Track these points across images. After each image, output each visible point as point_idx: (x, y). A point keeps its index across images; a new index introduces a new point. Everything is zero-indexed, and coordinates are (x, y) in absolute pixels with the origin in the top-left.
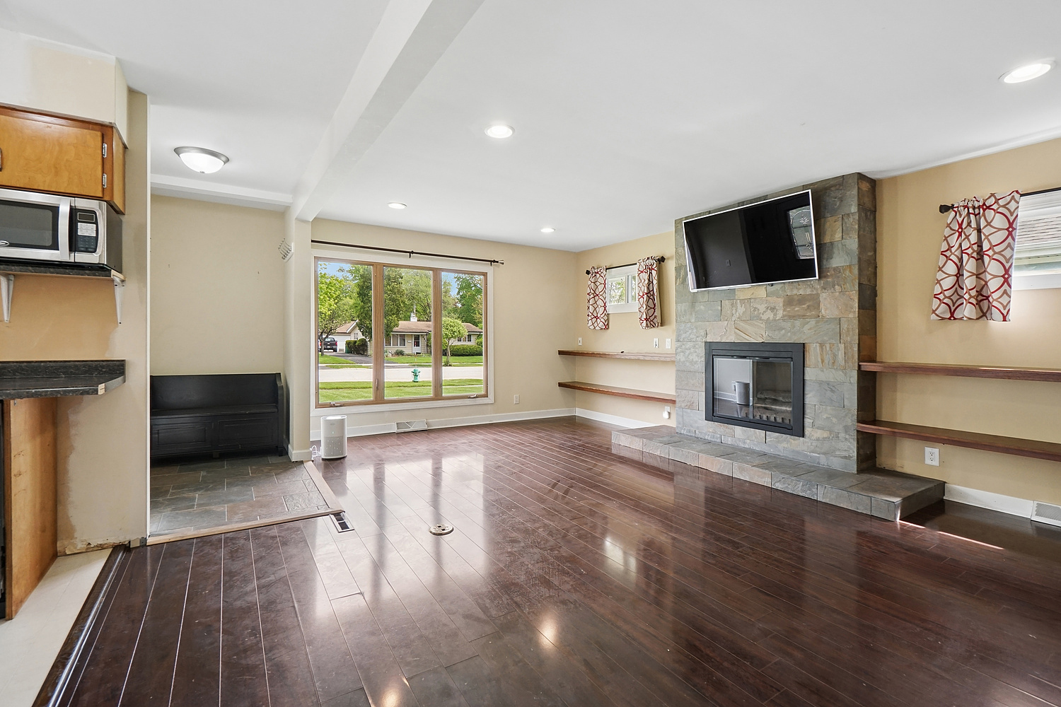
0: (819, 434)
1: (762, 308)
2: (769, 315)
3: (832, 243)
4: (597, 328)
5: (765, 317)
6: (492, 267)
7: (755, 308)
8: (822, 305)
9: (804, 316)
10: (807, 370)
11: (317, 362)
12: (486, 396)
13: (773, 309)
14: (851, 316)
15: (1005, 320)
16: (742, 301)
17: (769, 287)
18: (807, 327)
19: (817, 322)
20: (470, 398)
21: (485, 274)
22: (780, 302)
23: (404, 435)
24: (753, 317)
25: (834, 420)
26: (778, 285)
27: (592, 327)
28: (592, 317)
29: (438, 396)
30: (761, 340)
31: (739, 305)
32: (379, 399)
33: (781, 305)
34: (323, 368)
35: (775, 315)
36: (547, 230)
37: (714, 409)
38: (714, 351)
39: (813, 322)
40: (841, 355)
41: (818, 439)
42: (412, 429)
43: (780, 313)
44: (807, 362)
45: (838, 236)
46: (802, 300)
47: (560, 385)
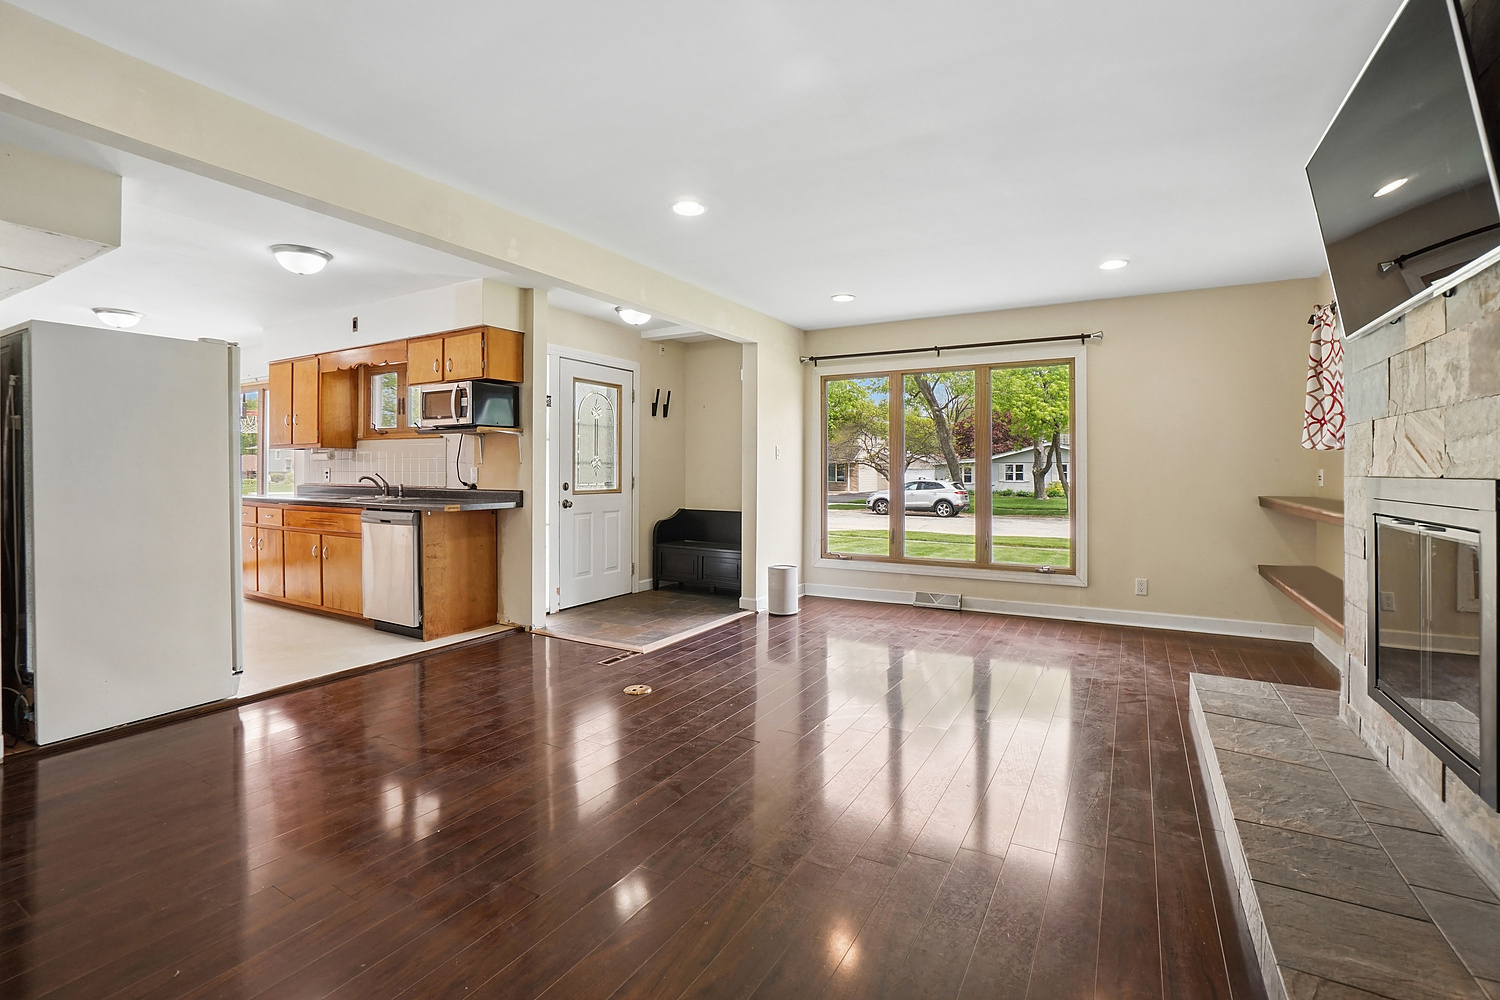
4: (1320, 447)
6: (1085, 347)
11: (824, 499)
12: (1072, 572)
20: (1038, 571)
21: (1071, 362)
23: (925, 611)
28: (1310, 420)
29: (983, 562)
32: (896, 557)
34: (832, 507)
36: (1113, 265)
42: (936, 604)
47: (1263, 571)
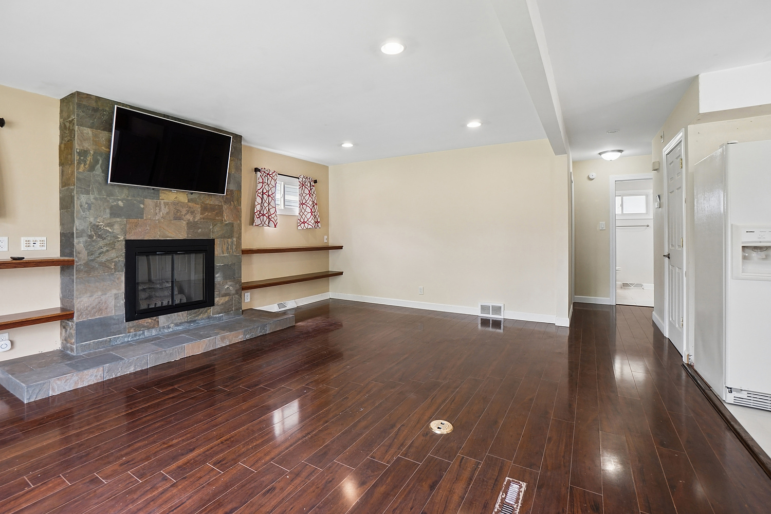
0: (223, 300)
1: (184, 211)
2: (189, 217)
3: (230, 174)
5: (185, 218)
7: (178, 210)
8: (224, 214)
9: (214, 220)
10: (216, 258)
13: (192, 213)
15: (275, 227)
16: (166, 203)
17: (190, 195)
18: (215, 229)
19: (221, 225)
22: (198, 208)
24: (176, 217)
25: (231, 288)
26: (197, 194)
30: (181, 239)
31: (163, 206)
33: (199, 210)
35: (194, 217)
39: (219, 225)
40: (234, 246)
41: (222, 304)
43: (199, 216)
44: (216, 252)
45: (233, 171)
46: (212, 208)
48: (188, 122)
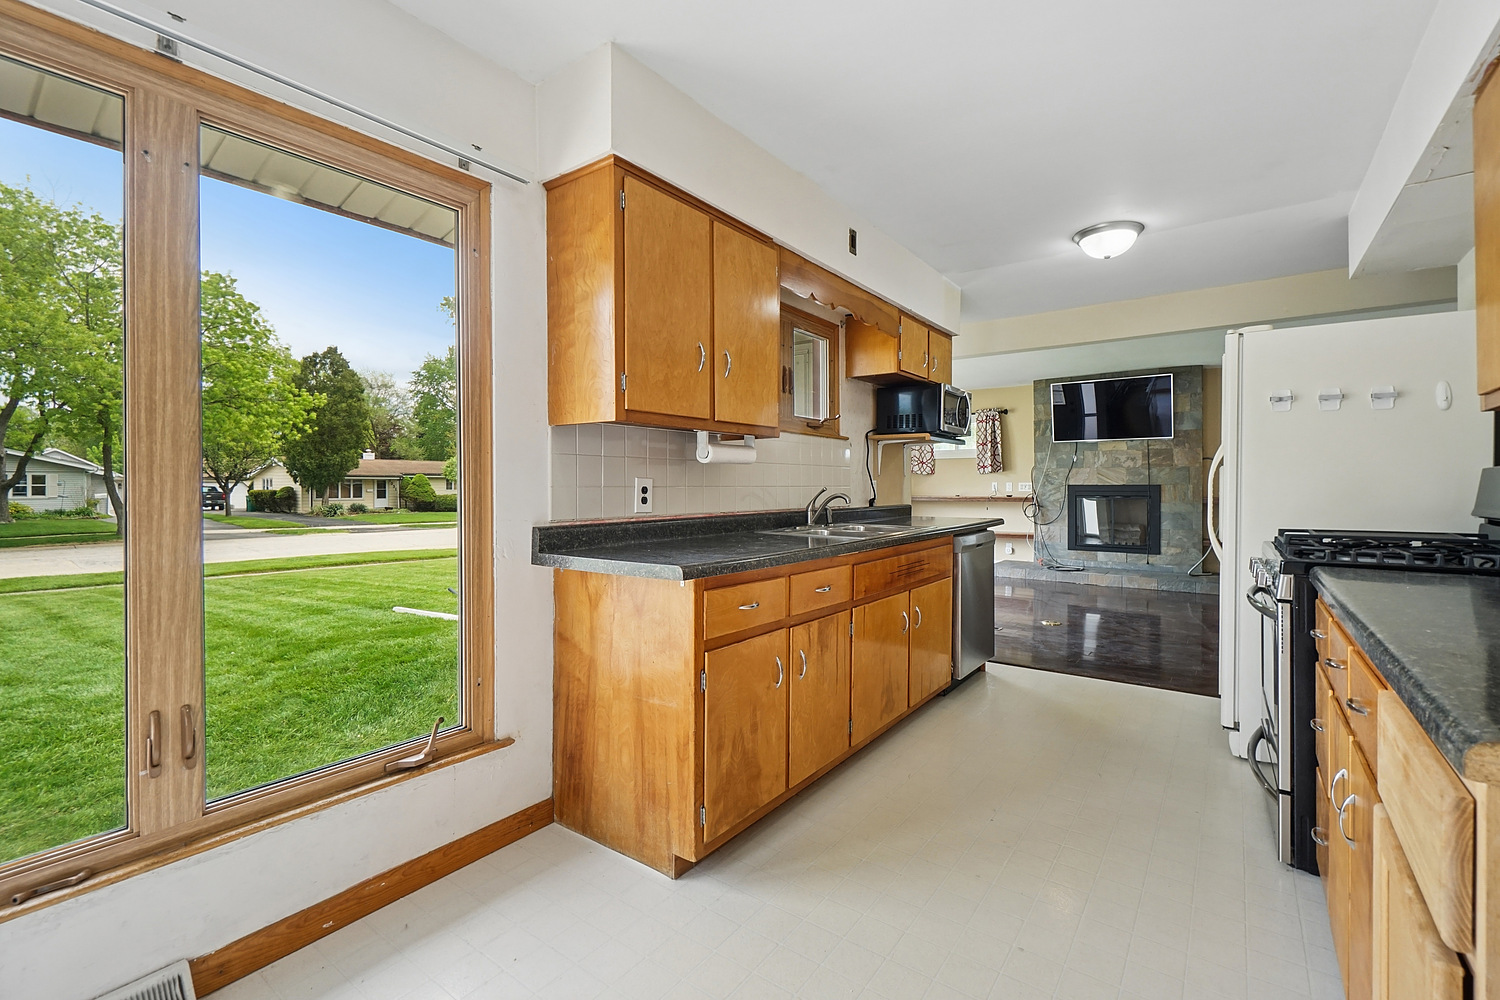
0: (1173, 551)
1: (1123, 458)
2: (1130, 464)
3: (1182, 413)
4: (924, 473)
5: (1125, 465)
7: (1117, 458)
8: (1175, 457)
9: (1160, 465)
10: (1162, 505)
13: (1133, 459)
14: (1198, 465)
16: (1104, 453)
17: (1129, 443)
18: (1162, 473)
19: (1171, 470)
22: (1139, 454)
24: (1115, 465)
25: (1185, 540)
26: (1138, 441)
27: (919, 472)
30: (1122, 483)
31: (1101, 456)
33: (1140, 456)
35: (1135, 464)
37: (1077, 539)
38: (1076, 494)
39: (1167, 470)
40: (1190, 494)
41: (1172, 555)
43: (1139, 463)
44: (1163, 499)
45: (1188, 408)
46: (1158, 454)
48: (1126, 373)
